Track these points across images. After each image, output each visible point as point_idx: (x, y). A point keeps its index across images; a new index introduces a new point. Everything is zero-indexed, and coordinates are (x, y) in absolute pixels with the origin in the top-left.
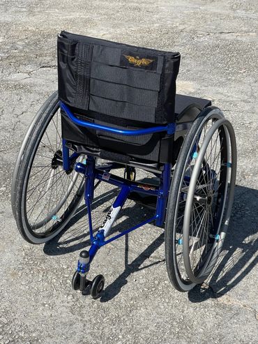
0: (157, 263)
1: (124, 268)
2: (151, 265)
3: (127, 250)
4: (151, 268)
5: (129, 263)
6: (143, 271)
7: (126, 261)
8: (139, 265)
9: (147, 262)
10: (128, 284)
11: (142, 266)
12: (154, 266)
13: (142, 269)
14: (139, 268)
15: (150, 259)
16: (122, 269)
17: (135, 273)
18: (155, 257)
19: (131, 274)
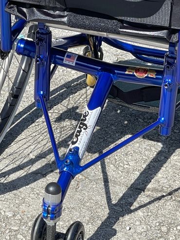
0: (159, 199)
1: (107, 211)
2: (150, 203)
3: (106, 181)
4: (151, 207)
5: (114, 202)
6: (140, 213)
7: (109, 199)
8: (131, 204)
9: (142, 198)
10: (119, 235)
11: (136, 205)
12: (156, 204)
13: (136, 209)
14: (132, 208)
15: (147, 193)
16: (104, 213)
17: (127, 217)
18: (155, 190)
19: (121, 218)
